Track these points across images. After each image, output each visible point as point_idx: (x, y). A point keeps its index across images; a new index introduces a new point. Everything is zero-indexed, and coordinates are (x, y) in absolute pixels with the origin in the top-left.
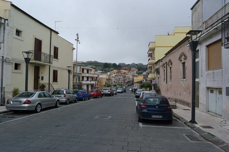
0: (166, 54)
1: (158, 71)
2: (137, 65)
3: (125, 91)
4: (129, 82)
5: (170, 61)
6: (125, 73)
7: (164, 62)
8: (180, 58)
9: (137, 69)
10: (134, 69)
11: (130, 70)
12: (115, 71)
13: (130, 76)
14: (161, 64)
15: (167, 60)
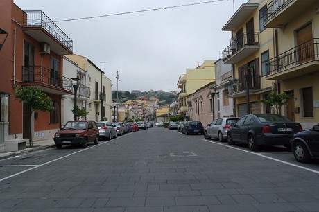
0: (198, 91)
1: (190, 104)
2: (156, 92)
3: (152, 126)
4: (150, 116)
5: (201, 96)
6: (143, 104)
7: (196, 96)
8: (208, 96)
9: (158, 98)
10: (153, 98)
11: (148, 99)
12: (130, 102)
13: (150, 107)
14: (193, 98)
15: (199, 95)
